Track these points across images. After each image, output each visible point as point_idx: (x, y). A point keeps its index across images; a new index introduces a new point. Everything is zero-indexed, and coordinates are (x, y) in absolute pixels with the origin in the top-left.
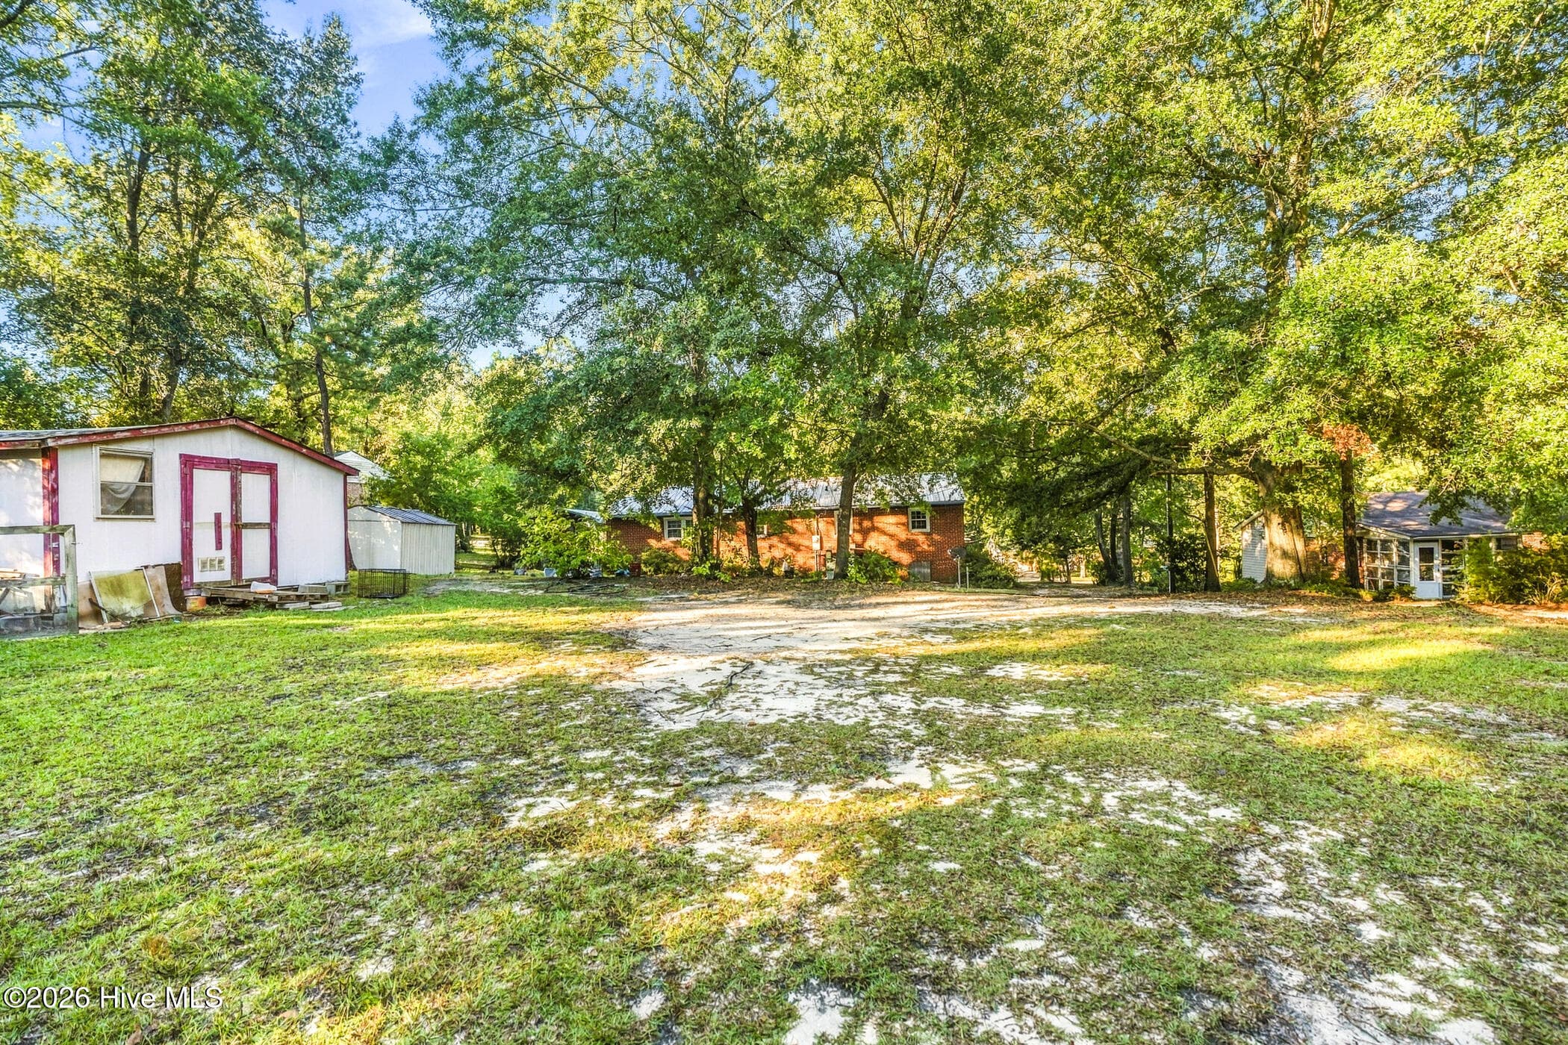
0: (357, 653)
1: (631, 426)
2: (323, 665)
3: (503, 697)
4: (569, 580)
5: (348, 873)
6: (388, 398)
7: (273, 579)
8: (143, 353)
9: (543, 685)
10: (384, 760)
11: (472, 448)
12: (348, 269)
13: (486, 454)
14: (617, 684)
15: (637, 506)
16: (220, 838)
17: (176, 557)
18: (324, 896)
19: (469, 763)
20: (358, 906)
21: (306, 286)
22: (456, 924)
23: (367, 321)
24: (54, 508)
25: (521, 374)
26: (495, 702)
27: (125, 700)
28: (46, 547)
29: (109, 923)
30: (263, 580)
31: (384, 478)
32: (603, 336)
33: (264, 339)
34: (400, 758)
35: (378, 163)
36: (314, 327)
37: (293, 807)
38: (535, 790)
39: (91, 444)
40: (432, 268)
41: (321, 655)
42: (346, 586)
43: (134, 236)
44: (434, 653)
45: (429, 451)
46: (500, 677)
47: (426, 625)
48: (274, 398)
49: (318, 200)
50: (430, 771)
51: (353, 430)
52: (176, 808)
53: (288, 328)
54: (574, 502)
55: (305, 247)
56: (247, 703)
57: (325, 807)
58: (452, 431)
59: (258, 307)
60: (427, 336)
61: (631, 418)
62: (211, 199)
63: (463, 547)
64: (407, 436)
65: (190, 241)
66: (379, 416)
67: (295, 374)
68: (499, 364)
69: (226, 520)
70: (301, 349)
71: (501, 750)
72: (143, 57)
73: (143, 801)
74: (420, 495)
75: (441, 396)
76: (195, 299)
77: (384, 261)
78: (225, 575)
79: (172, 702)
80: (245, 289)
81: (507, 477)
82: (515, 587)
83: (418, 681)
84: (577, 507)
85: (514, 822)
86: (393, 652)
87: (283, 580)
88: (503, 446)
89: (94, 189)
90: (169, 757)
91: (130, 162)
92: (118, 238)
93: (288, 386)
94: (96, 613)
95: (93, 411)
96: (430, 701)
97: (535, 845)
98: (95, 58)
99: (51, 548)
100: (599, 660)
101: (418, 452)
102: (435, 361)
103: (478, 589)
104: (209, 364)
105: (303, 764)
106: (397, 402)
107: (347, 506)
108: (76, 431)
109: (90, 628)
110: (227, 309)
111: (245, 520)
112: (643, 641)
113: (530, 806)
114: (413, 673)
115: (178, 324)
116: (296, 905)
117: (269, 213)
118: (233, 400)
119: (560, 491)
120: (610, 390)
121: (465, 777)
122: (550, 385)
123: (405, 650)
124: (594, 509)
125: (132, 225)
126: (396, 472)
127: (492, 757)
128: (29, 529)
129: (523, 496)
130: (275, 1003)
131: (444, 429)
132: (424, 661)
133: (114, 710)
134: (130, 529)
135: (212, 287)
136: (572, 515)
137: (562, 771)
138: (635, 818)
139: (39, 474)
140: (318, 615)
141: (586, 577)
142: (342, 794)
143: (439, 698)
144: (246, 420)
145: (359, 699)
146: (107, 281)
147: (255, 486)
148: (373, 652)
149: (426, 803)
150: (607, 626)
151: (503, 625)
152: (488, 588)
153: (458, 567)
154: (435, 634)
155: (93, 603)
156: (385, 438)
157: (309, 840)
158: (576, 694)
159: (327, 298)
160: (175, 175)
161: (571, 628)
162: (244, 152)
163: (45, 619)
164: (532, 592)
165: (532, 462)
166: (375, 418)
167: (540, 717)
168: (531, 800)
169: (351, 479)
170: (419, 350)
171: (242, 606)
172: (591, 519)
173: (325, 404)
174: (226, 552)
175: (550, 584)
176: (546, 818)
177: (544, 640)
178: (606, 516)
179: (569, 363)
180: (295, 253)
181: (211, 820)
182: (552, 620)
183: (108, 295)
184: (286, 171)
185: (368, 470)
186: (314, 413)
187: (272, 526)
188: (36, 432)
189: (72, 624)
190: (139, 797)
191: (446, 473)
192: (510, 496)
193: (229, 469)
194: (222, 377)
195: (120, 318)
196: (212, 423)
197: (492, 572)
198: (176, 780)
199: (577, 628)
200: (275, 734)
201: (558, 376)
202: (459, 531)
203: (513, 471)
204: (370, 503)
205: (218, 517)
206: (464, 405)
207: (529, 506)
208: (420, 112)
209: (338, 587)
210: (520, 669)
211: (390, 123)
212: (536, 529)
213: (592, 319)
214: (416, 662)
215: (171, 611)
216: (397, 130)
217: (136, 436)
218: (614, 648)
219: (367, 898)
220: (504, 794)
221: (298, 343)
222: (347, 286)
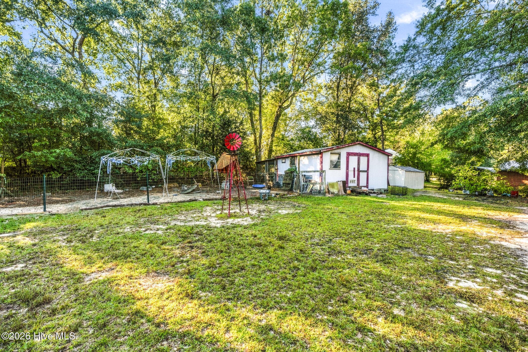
0: (391, 212)
1: (517, 129)
2: (381, 214)
3: (445, 236)
4: (476, 196)
5: (388, 279)
6: (401, 130)
7: (367, 186)
8: (339, 127)
9: (463, 235)
10: (400, 247)
11: (432, 145)
12: (391, 91)
13: (438, 147)
14: (504, 243)
15: (517, 165)
16: (355, 255)
17: (345, 179)
18: (382, 283)
19: (431, 257)
20: (393, 290)
21: (378, 100)
22: (427, 311)
23: (397, 106)
24: (322, 166)
25: (456, 114)
26: (443, 237)
27: (335, 214)
28: (320, 176)
29: (332, 268)
30: (364, 187)
31: (400, 156)
32: (500, 91)
33: (366, 118)
34: (406, 248)
35: (402, 54)
36: (380, 111)
37: (374, 253)
38: (460, 275)
39: (329, 151)
40: (420, 83)
41: (381, 210)
42: (387, 190)
43: (338, 97)
44: (417, 216)
45: (415, 147)
46: (443, 229)
47: (414, 206)
48: (368, 135)
49: (383, 72)
50: (416, 255)
51: (391, 142)
52: (345, 244)
53: (372, 114)
54: (479, 164)
55: (378, 88)
56: (361, 221)
57: (382, 256)
58: (424, 139)
59: (365, 110)
60: (417, 107)
61: (517, 125)
62: (355, 82)
63: (427, 180)
64: (408, 142)
65: (349, 95)
66: (399, 136)
67: (374, 127)
68: (445, 113)
69: (356, 169)
70: (376, 119)
71: (444, 256)
72: (341, 50)
73: (338, 240)
74: (412, 162)
75: (421, 128)
76: (350, 111)
77: (403, 86)
78: (355, 185)
79: (344, 216)
80: (362, 105)
81: (447, 155)
82: (450, 196)
83: (412, 224)
84: (481, 165)
85: (451, 285)
86: (403, 213)
87: (370, 188)
88: (446, 143)
89: (330, 88)
90: (343, 230)
91: (337, 79)
92: (334, 99)
93: (372, 131)
94: (329, 192)
95: (328, 143)
96: (416, 232)
97: (461, 297)
98: (331, 56)
99: (321, 175)
100: (493, 231)
101: (412, 148)
102: (420, 116)
103: (434, 195)
104: (353, 127)
105: (376, 242)
106: (405, 132)
107: (388, 166)
108: (326, 148)
109: (328, 195)
110: (357, 112)
111: (361, 170)
112: (521, 227)
113: (458, 281)
114: (410, 222)
115: (347, 118)
116: (375, 282)
117: (369, 81)
118: (358, 137)
119: (472, 159)
120: (503, 114)
121: (430, 261)
122: (470, 117)
123: (406, 213)
124: (490, 166)
125: (337, 94)
126: (403, 155)
127: (441, 258)
128: (317, 171)
129: (454, 161)
130: (370, 307)
131: (422, 139)
132: (414, 218)
133: (332, 216)
134: (336, 171)
135: (354, 106)
136: (479, 169)
137: (474, 272)
138: (517, 306)
139: (319, 158)
140: (379, 198)
141: (485, 195)
142: (387, 254)
143: (420, 231)
144: (362, 142)
145: (392, 226)
146: (332, 110)
147: (363, 160)
148: (396, 212)
149: (415, 266)
150: (498, 217)
151: (446, 210)
152: (437, 195)
153: (425, 187)
154: (418, 209)
155: (328, 189)
156: (400, 144)
157: (378, 264)
158: (480, 243)
159: (384, 102)
160: (346, 78)
161: (477, 215)
162: (363, 66)
163: (319, 192)
164: (457, 198)
165: (459, 148)
166: (397, 138)
167: (462, 248)
168: (459, 279)
169: (390, 157)
170: (414, 113)
171: (360, 194)
172: (489, 171)
173: (383, 135)
174: (356, 179)
175: (466, 197)
176: (466, 288)
177: (464, 218)
178: (498, 169)
179: (480, 106)
180: (375, 91)
181: (354, 250)
182: (467, 211)
183: (333, 113)
184: (374, 67)
185: (395, 154)
186: (379, 138)
187: (367, 171)
188: (319, 149)
189: (324, 194)
190: (338, 239)
191: (422, 154)
192: (448, 162)
193: (357, 156)
194: (356, 130)
195: (335, 119)
196: (354, 143)
197: (439, 190)
198: (346, 237)
199: (481, 215)
200: (369, 231)
201: (474, 112)
202: (426, 175)
203: (450, 152)
204: (395, 165)
205: (354, 168)
206: (430, 130)
207: (456, 165)
208: (418, 30)
209: (385, 191)
210: (453, 228)
211: (406, 38)
212: (460, 174)
213: (495, 85)
214: (411, 218)
215: (344, 193)
216: (409, 40)
217: (338, 148)
218: (501, 227)
219: (395, 289)
220: (446, 273)
221: (375, 117)
222: (390, 97)
